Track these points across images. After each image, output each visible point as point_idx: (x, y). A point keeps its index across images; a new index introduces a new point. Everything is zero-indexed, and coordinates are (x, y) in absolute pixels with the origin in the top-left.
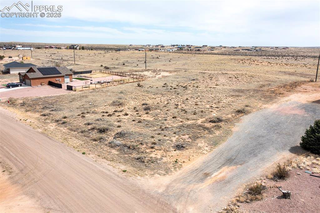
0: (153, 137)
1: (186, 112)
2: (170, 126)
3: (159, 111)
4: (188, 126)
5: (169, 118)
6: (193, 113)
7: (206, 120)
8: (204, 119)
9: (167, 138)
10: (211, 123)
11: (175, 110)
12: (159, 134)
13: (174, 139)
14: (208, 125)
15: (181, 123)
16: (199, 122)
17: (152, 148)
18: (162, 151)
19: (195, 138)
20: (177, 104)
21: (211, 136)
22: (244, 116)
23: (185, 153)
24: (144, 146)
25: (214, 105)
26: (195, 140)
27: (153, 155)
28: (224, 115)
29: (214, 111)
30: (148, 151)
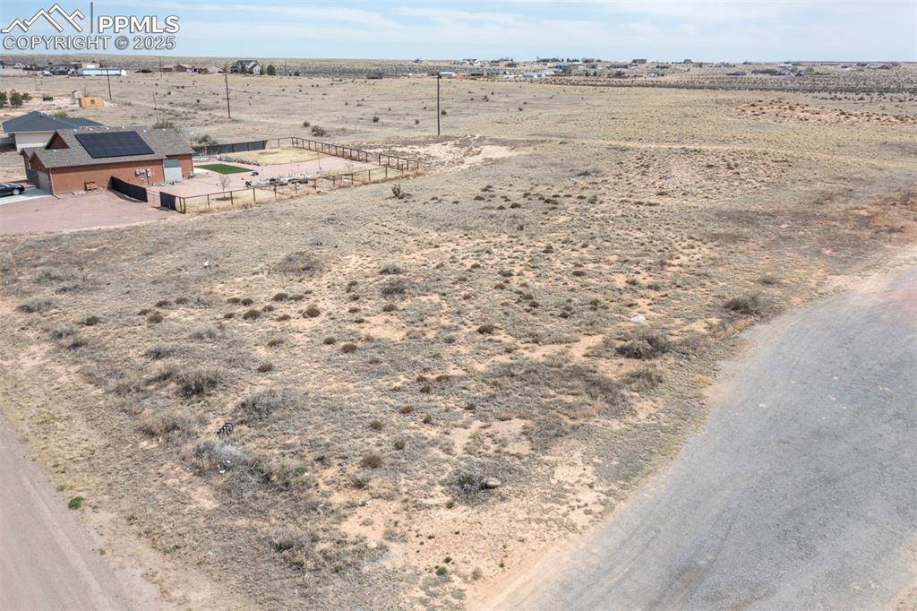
0: (376, 427)
1: (535, 305)
2: (460, 372)
3: (435, 298)
4: (532, 374)
5: (466, 330)
6: (558, 312)
7: (606, 344)
8: (597, 340)
9: (432, 433)
10: (622, 360)
11: (498, 296)
12: (407, 411)
13: (460, 438)
14: (611, 369)
15: (505, 359)
16: (577, 353)
17: (359, 485)
18: (395, 505)
19: (546, 435)
20: (507, 268)
21: (615, 425)
22: (758, 327)
23: (494, 518)
24: (330, 473)
25: (644, 274)
26: (545, 449)
27: (351, 528)
28: (678, 321)
29: (640, 301)
30: (338, 499)
